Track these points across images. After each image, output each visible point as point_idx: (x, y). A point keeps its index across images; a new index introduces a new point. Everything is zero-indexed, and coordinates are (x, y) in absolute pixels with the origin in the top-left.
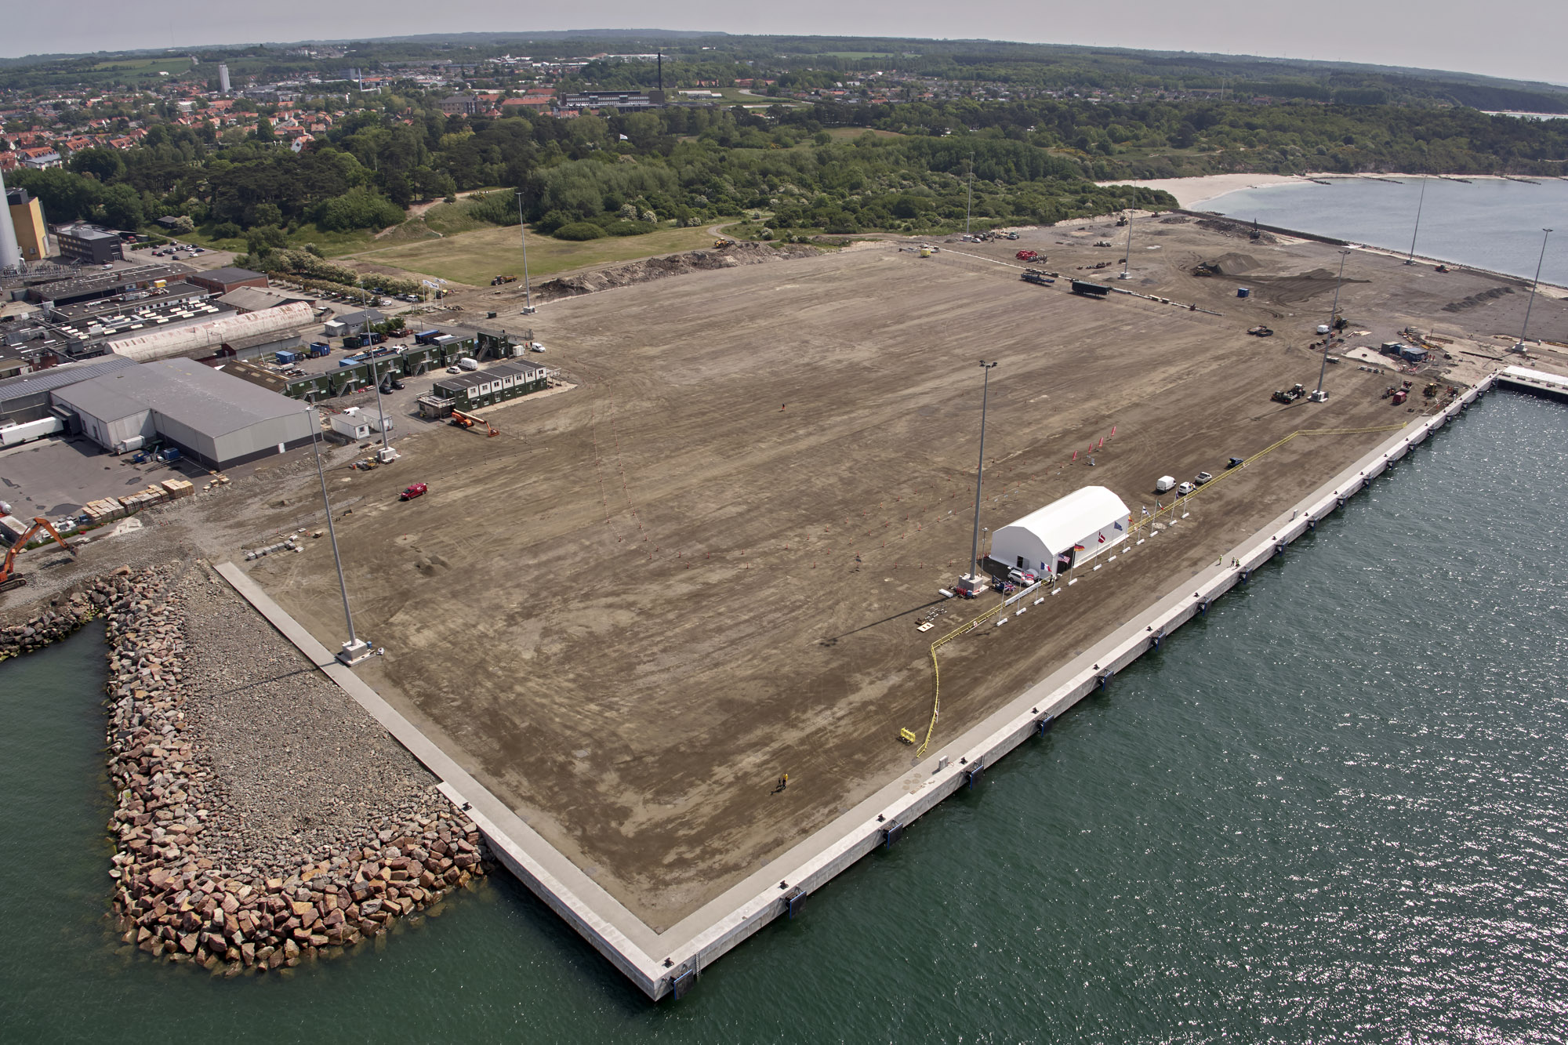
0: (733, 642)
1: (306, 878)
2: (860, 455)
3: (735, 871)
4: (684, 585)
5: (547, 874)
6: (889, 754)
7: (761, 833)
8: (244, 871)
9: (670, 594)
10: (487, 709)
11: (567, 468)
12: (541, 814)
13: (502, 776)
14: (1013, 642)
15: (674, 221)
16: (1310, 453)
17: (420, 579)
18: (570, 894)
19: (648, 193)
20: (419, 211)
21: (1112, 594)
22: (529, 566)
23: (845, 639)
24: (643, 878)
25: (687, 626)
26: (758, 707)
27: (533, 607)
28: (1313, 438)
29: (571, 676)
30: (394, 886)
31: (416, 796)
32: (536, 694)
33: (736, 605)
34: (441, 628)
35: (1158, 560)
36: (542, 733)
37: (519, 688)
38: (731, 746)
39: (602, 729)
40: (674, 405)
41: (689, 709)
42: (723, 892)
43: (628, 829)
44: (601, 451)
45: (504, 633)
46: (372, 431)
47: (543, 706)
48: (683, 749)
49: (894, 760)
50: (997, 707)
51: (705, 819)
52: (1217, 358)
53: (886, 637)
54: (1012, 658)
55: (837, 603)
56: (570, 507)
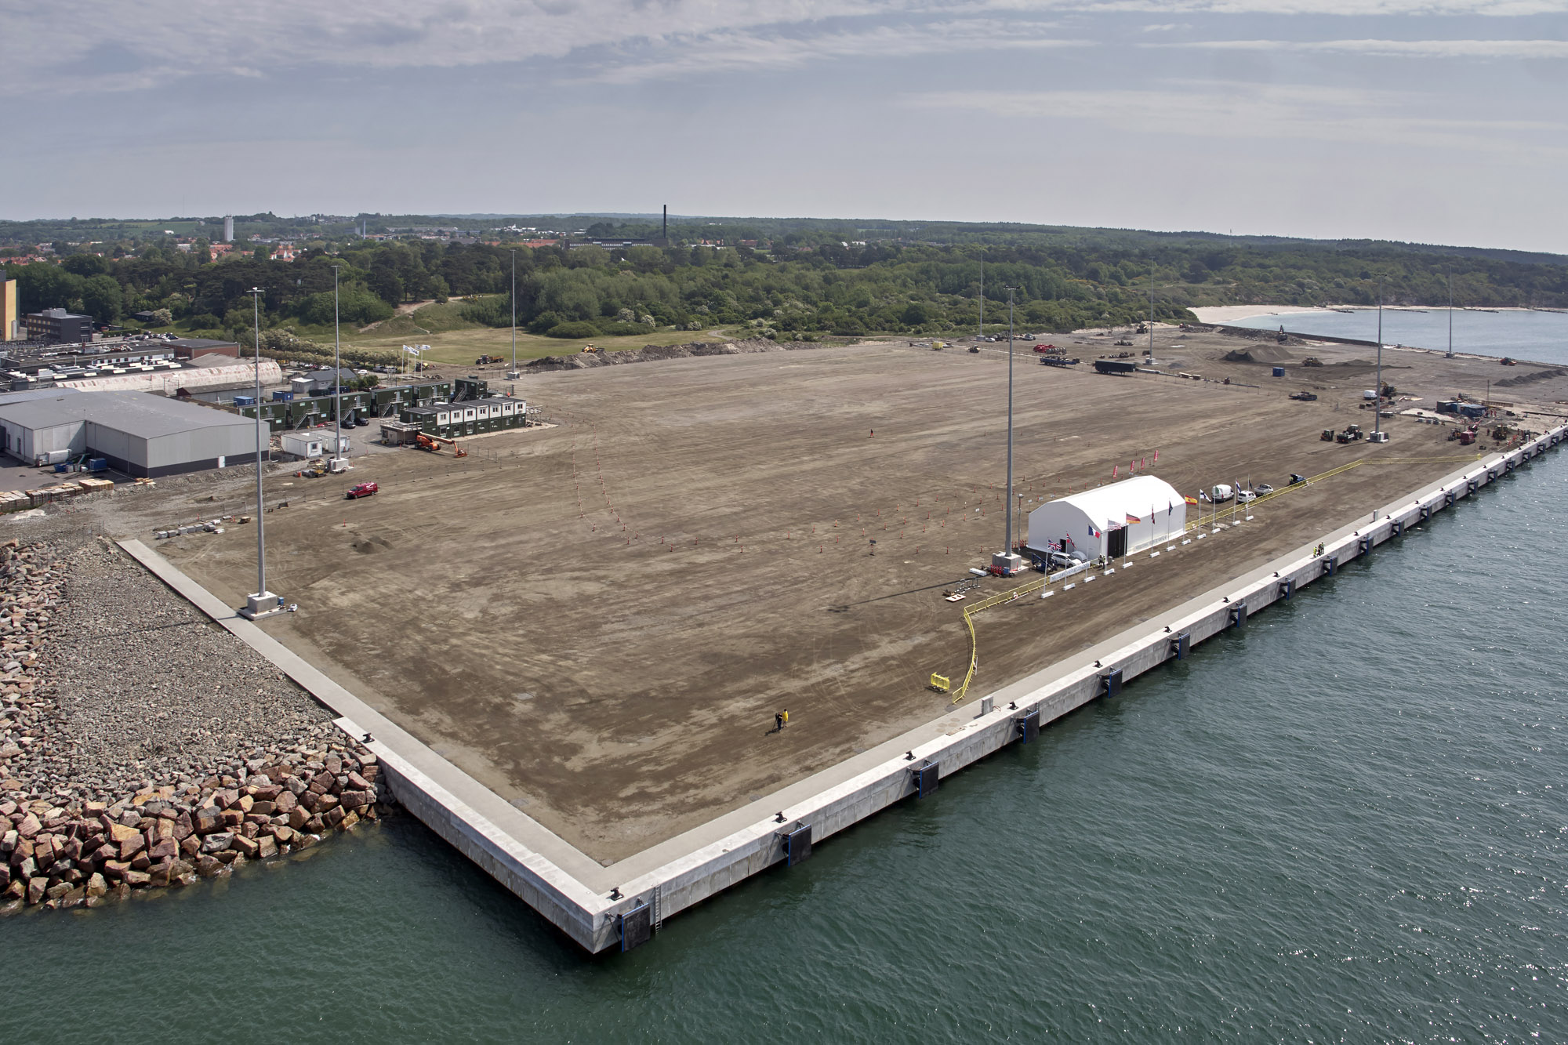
0: (721, 608)
1: (138, 803)
2: (875, 475)
3: (717, 805)
4: (666, 564)
5: (461, 804)
6: (917, 701)
7: (751, 769)
8: (60, 792)
9: (649, 570)
10: (412, 658)
11: (540, 480)
12: (462, 748)
13: (418, 714)
14: (1063, 611)
15: (673, 327)
16: (1379, 476)
17: (354, 555)
18: (489, 824)
19: (647, 302)
20: (409, 310)
21: (1176, 575)
22: (485, 548)
23: (859, 607)
24: (589, 810)
25: (667, 595)
26: (751, 661)
27: (484, 578)
28: (1381, 466)
29: (521, 632)
30: (255, 820)
31: (305, 729)
32: (476, 645)
33: (728, 579)
34: (371, 592)
35: (1224, 550)
36: (477, 678)
37: (454, 641)
38: (716, 692)
39: (553, 675)
40: (663, 441)
41: (664, 660)
42: (696, 826)
43: (576, 764)
44: (579, 468)
45: (445, 597)
46: (325, 451)
47: (483, 656)
48: (653, 694)
49: (924, 706)
50: (1050, 663)
51: (678, 756)
52: (1260, 414)
53: (908, 606)
54: (1063, 623)
55: (849, 578)
56: (539, 506)
